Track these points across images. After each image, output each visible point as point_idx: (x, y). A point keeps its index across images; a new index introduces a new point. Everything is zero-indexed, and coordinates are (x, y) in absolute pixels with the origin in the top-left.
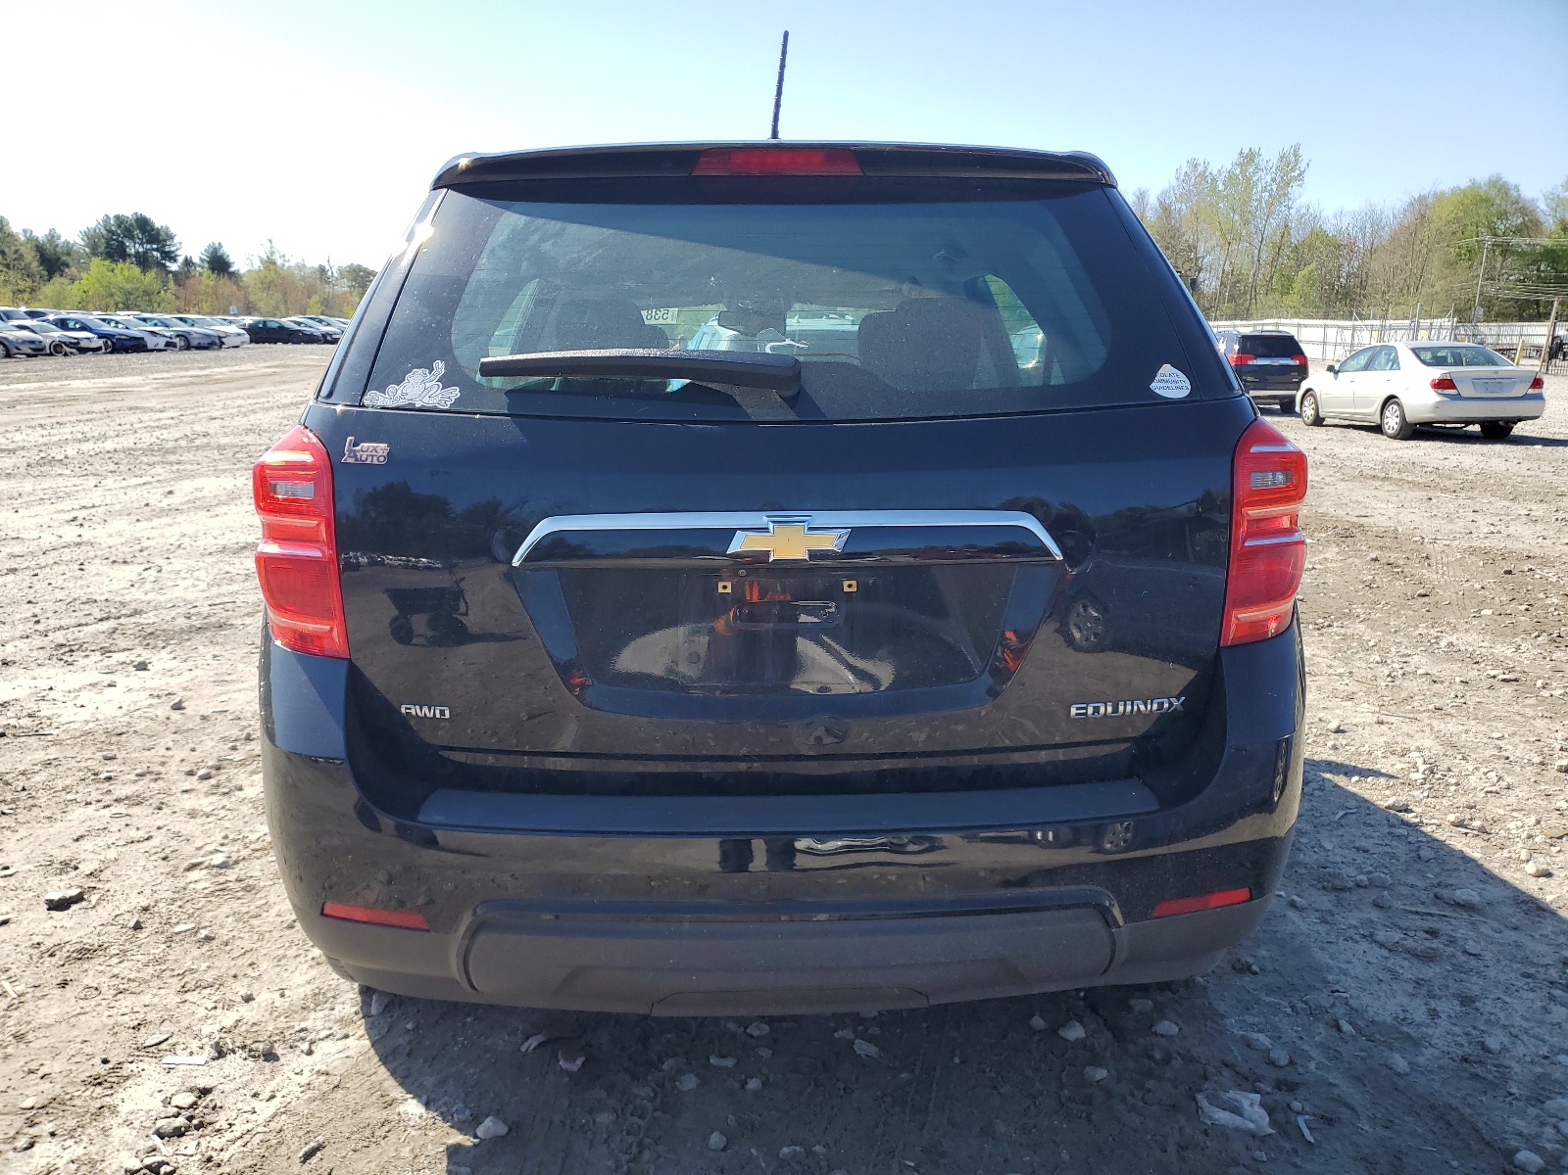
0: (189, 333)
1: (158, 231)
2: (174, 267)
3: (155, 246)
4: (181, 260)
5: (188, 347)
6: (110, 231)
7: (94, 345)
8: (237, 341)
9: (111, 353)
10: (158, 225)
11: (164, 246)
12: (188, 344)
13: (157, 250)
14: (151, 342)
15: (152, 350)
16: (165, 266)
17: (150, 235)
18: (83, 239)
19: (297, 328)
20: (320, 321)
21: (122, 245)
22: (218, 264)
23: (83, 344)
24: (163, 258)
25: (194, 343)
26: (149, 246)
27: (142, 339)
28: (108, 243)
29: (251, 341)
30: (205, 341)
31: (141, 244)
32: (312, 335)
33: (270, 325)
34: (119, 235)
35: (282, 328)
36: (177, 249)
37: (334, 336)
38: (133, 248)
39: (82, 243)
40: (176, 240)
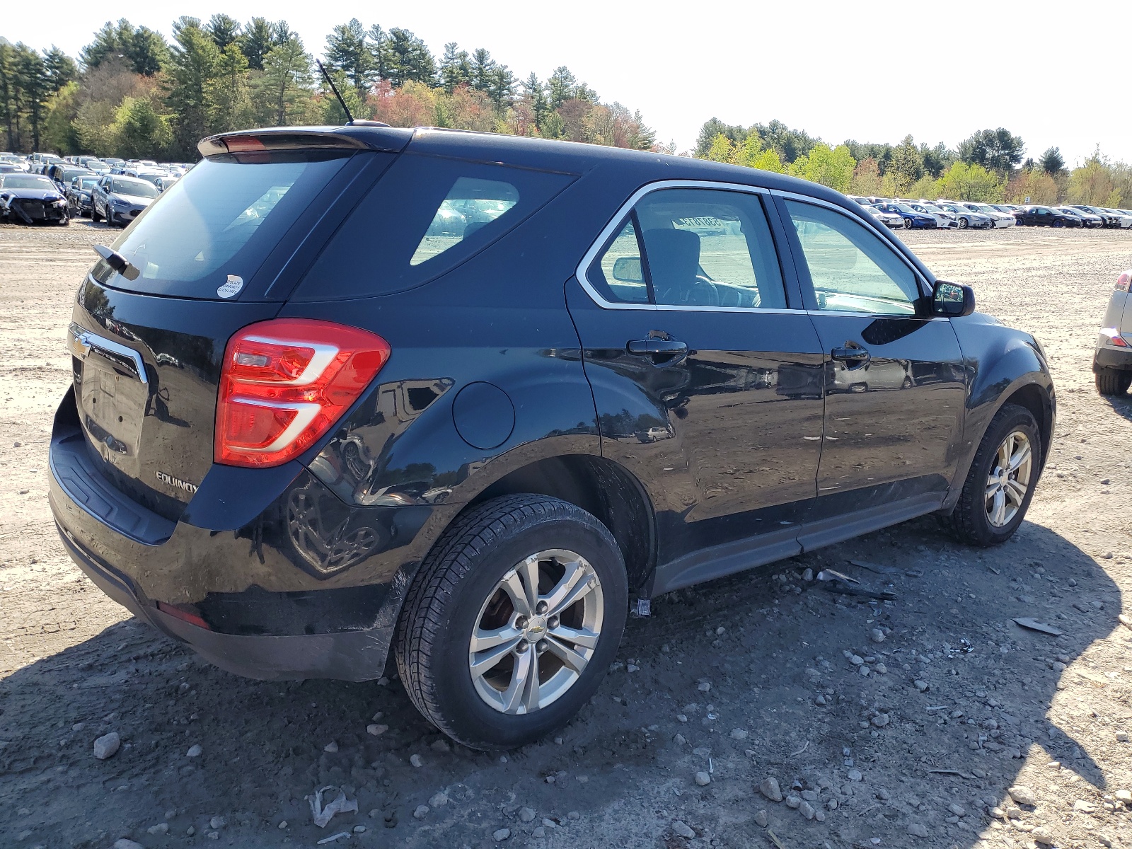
0: (969, 216)
1: (1012, 140)
2: (1018, 166)
3: (1007, 152)
4: (1023, 162)
5: (967, 227)
6: (978, 142)
7: (898, 223)
8: (1005, 223)
9: (910, 229)
10: (1013, 136)
11: (1013, 152)
12: (967, 224)
13: (1008, 154)
14: (939, 222)
15: (939, 228)
16: (1010, 166)
17: (1006, 144)
18: (958, 148)
19: (1062, 214)
20: (1086, 210)
21: (984, 152)
22: (1052, 164)
23: (891, 222)
24: (1011, 161)
25: (971, 224)
26: (1002, 152)
27: (933, 220)
28: (974, 150)
29: (1017, 224)
30: (979, 223)
31: (998, 151)
32: (1073, 220)
33: (1041, 212)
34: (983, 145)
35: (1050, 214)
36: (1023, 153)
37: (1092, 222)
38: (990, 153)
39: (958, 151)
40: (1024, 147)
